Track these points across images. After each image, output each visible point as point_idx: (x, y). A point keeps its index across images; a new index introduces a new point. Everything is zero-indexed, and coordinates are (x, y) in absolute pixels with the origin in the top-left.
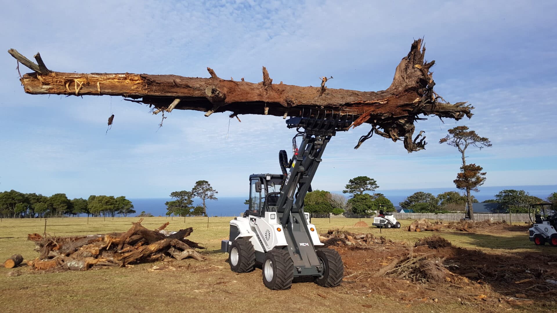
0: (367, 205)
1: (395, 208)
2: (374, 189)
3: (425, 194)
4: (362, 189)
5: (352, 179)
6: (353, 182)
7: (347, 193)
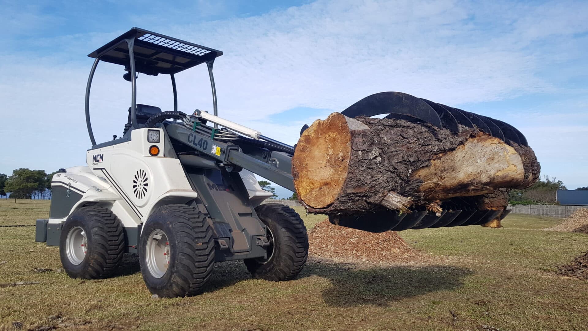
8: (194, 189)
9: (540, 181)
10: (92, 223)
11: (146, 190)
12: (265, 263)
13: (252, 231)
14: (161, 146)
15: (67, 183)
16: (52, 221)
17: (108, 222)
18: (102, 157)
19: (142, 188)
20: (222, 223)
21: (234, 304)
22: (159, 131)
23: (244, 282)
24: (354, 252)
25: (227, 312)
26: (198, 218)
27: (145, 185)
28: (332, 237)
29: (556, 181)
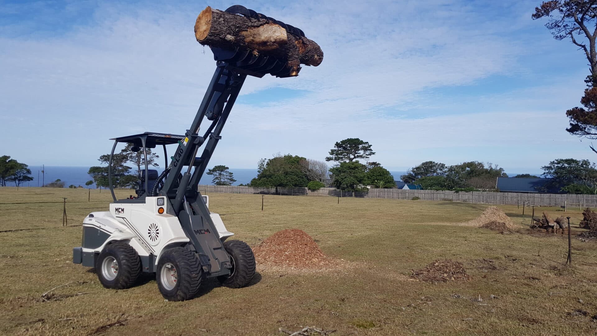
0: (356, 177)
1: (396, 183)
2: (368, 156)
3: (437, 164)
4: (352, 157)
5: (339, 142)
6: (340, 147)
7: (331, 161)
8: (188, 236)
9: (484, 168)
10: (122, 256)
11: (158, 236)
12: (229, 277)
13: (222, 260)
14: (165, 207)
15: (98, 226)
16: (85, 250)
17: (132, 256)
18: (123, 210)
19: (155, 235)
20: (203, 255)
21: (211, 304)
22: (163, 198)
23: (215, 289)
24: (287, 262)
25: (209, 309)
26: (191, 254)
27: (156, 233)
28: (273, 251)
29: (498, 168)
